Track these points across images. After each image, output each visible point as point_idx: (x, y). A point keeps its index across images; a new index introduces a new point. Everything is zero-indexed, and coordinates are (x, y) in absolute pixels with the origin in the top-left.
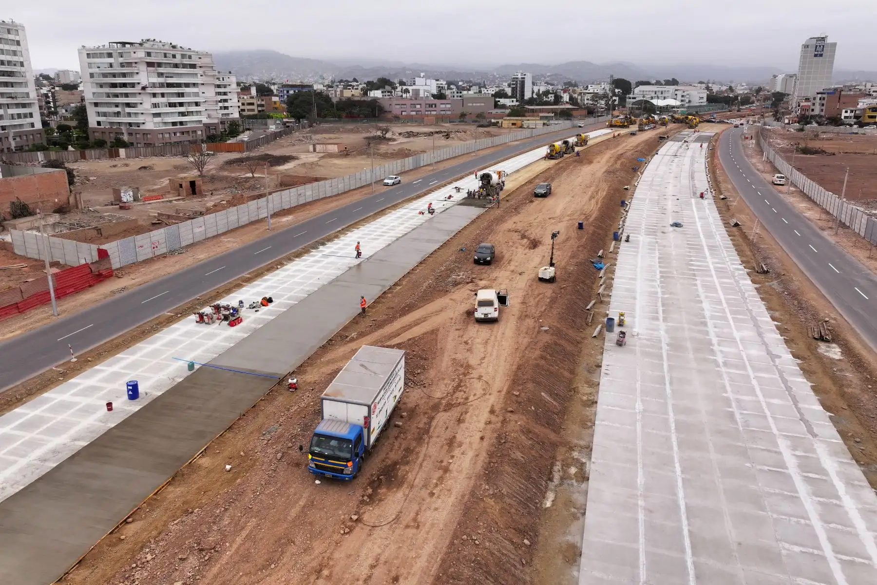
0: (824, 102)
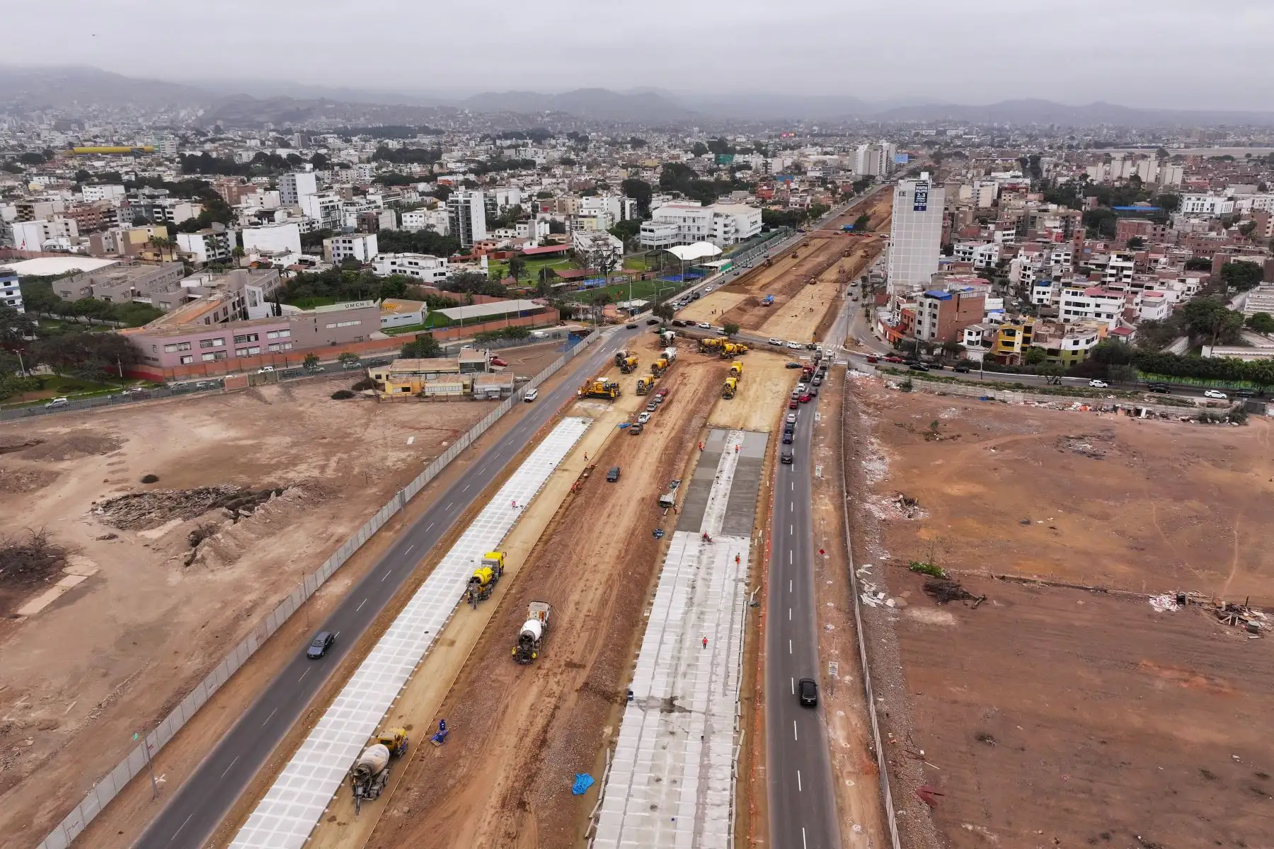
0: (937, 312)
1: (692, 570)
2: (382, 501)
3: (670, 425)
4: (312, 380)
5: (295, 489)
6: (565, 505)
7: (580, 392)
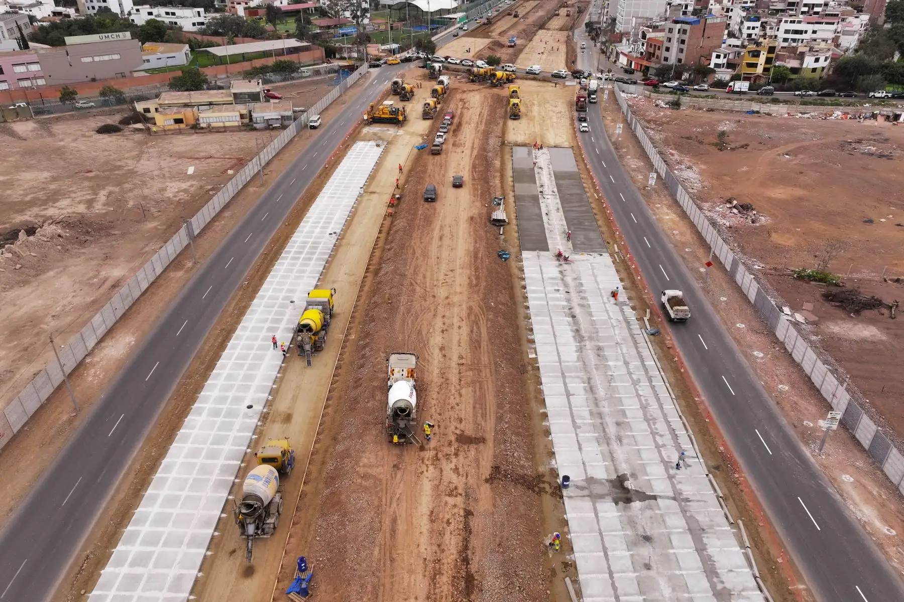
1: (562, 295)
2: (166, 235)
3: (468, 144)
4: (73, 116)
5: (53, 227)
6: (385, 229)
7: (366, 117)
